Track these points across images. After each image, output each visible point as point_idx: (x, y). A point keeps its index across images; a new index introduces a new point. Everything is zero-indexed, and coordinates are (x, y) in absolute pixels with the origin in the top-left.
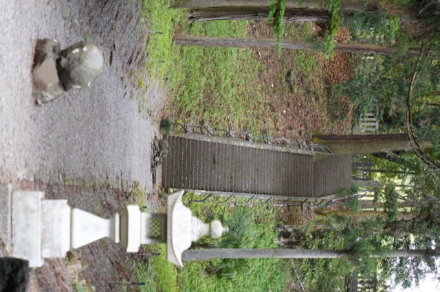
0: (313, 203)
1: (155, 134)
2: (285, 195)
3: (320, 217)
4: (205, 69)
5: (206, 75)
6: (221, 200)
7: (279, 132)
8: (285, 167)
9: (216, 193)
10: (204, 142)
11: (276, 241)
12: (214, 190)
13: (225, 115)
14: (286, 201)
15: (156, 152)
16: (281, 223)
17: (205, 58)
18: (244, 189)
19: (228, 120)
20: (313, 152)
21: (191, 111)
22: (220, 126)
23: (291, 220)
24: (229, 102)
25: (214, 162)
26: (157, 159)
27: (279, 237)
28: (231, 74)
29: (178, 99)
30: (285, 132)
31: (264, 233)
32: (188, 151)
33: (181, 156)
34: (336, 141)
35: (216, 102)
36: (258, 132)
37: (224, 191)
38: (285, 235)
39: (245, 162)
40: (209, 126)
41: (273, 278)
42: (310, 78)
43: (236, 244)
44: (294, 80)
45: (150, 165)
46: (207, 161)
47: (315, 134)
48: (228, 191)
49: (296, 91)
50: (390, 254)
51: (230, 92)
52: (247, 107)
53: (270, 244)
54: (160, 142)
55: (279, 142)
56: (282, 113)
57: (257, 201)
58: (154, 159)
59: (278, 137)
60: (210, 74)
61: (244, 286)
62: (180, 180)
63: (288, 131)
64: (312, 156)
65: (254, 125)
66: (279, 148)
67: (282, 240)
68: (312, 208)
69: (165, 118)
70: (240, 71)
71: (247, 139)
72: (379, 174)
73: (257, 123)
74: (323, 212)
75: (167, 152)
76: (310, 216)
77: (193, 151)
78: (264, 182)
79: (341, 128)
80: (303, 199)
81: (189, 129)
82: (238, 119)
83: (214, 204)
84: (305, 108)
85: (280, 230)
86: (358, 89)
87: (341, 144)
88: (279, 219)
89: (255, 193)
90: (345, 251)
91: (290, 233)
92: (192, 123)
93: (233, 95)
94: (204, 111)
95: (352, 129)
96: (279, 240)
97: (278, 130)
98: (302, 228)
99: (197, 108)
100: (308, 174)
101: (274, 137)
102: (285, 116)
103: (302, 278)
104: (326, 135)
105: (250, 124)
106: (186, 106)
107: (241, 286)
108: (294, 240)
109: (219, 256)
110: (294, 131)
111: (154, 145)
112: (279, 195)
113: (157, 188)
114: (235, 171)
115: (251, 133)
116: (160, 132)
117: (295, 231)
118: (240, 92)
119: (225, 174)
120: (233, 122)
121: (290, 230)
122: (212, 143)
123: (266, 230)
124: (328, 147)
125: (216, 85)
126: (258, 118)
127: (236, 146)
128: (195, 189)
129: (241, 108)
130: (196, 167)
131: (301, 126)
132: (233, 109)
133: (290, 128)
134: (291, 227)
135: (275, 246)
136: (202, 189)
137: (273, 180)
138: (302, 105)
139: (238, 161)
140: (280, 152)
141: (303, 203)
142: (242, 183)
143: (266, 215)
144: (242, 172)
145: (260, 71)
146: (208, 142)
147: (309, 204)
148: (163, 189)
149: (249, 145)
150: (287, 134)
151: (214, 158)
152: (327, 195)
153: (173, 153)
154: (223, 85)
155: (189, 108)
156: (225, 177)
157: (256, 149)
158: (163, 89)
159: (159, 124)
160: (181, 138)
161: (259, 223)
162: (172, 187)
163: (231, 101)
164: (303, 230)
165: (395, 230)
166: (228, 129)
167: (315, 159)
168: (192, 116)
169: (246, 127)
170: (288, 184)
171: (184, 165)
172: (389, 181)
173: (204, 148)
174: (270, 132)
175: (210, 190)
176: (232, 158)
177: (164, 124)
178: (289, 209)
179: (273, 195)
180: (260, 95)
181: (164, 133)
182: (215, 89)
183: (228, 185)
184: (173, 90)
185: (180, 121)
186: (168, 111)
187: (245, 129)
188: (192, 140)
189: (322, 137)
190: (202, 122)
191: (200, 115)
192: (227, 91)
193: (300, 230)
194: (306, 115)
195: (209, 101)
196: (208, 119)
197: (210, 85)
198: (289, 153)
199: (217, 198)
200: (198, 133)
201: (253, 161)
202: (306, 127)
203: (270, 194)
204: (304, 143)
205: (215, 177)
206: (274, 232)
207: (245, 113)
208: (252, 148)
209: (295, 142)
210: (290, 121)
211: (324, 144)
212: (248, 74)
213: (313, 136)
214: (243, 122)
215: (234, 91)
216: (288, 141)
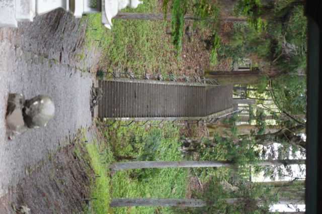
0: (206, 120)
1: (93, 81)
2: (186, 116)
3: (211, 130)
4: (128, 31)
5: (129, 35)
6: (140, 123)
7: (181, 72)
8: (186, 96)
9: (136, 119)
10: (128, 83)
11: (180, 149)
12: (135, 117)
13: (142, 63)
14: (187, 121)
15: (94, 97)
16: (183, 136)
17: (128, 22)
18: (156, 115)
19: (145, 66)
20: (205, 84)
21: (118, 62)
22: (139, 71)
23: (190, 134)
24: (145, 53)
25: (135, 97)
26: (95, 102)
27: (182, 146)
28: (146, 32)
29: (109, 54)
30: (185, 71)
31: (171, 145)
32: (117, 90)
33: (111, 94)
34: (221, 76)
35: (136, 53)
36: (166, 73)
37: (143, 117)
38: (186, 145)
39: (157, 94)
40: (131, 72)
41: (178, 175)
42: (203, 30)
43: (151, 157)
44: (191, 33)
45: (89, 107)
46: (130, 96)
47: (206, 71)
48: (145, 117)
49: (193, 40)
50: (259, 163)
51: (146, 46)
52: (157, 55)
53: (175, 152)
54: (97, 89)
55: (181, 79)
56: (183, 57)
57: (166, 122)
58: (92, 102)
59: (180, 75)
60: (131, 34)
61: (157, 182)
62: (111, 111)
63: (188, 70)
64: (204, 87)
65: (163, 68)
66: (181, 84)
67: (184, 148)
68: (205, 124)
69: (100, 69)
70: (153, 29)
71: (159, 79)
72: (253, 92)
73: (166, 66)
74: (213, 126)
75: (102, 96)
76: (204, 130)
77: (120, 90)
78: (171, 108)
79: (225, 64)
80: (199, 118)
81: (117, 75)
82: (151, 65)
83: (136, 127)
84: (199, 52)
85: (182, 141)
86: (236, 49)
87: (225, 78)
88: (181, 134)
89: (164, 116)
90: (228, 162)
91: (189, 143)
92: (119, 70)
93: (148, 47)
94: (128, 61)
95: (233, 64)
96: (182, 148)
97: (180, 70)
98: (198, 139)
99: (123, 59)
100: (202, 100)
101: (178, 76)
102: (185, 59)
103: (199, 175)
104: (214, 72)
105: (161, 67)
106: (114, 59)
107: (156, 183)
108: (192, 148)
109: (139, 166)
110: (191, 70)
111: (92, 92)
112: (182, 116)
113: (95, 119)
114: (150, 102)
115: (161, 74)
116: (96, 79)
117: (193, 142)
118: (153, 44)
119: (143, 104)
120: (148, 67)
121: (190, 141)
122: (133, 83)
123: (173, 142)
124: (216, 80)
125: (136, 41)
126: (166, 63)
127: (151, 84)
128: (122, 117)
129: (154, 56)
130: (122, 101)
131: (197, 66)
132: (148, 58)
133: (189, 68)
134: (190, 139)
135: (179, 153)
136: (127, 117)
137: (177, 106)
138: (197, 50)
139: (152, 95)
140: (182, 86)
141: (198, 121)
142: (155, 110)
143: (172, 132)
144: (155, 102)
145: (167, 28)
146: (130, 83)
147: (203, 121)
148: (99, 119)
149: (159, 83)
150: (186, 73)
151: (135, 94)
152: (215, 112)
153: (106, 92)
154: (141, 41)
155: (116, 60)
156: (143, 107)
157: (164, 85)
158: (98, 51)
159: (96, 74)
160: (111, 82)
161: (168, 137)
162: (105, 117)
163: (147, 52)
164: (199, 141)
165: (263, 140)
166: (145, 73)
167: (206, 89)
168: (119, 65)
169: (158, 70)
170: (188, 107)
171: (114, 101)
172: (260, 96)
173: (128, 87)
174: (175, 72)
175: (133, 117)
176: (148, 92)
177: (99, 74)
178: (188, 126)
179: (177, 116)
180: (167, 46)
181: (99, 79)
182: (135, 44)
183: (145, 112)
184: (105, 49)
185: (110, 70)
186: (102, 63)
187: (157, 71)
188: (119, 82)
189: (212, 73)
190: (126, 69)
191: (125, 64)
192: (144, 45)
193: (197, 141)
194: (200, 58)
195: (131, 54)
196: (130, 66)
197: (132, 41)
198: (188, 86)
199: (138, 122)
200: (123, 77)
201: (163, 94)
202: (200, 66)
203: (175, 116)
204: (199, 78)
205: (136, 107)
206: (178, 143)
207: (157, 60)
208: (162, 85)
209: (192, 78)
210: (189, 62)
211: (213, 78)
212: (159, 31)
213: (205, 73)
214: (155, 67)
215: (149, 44)
216: (188, 78)
